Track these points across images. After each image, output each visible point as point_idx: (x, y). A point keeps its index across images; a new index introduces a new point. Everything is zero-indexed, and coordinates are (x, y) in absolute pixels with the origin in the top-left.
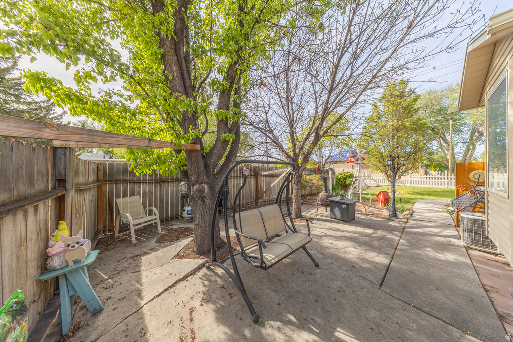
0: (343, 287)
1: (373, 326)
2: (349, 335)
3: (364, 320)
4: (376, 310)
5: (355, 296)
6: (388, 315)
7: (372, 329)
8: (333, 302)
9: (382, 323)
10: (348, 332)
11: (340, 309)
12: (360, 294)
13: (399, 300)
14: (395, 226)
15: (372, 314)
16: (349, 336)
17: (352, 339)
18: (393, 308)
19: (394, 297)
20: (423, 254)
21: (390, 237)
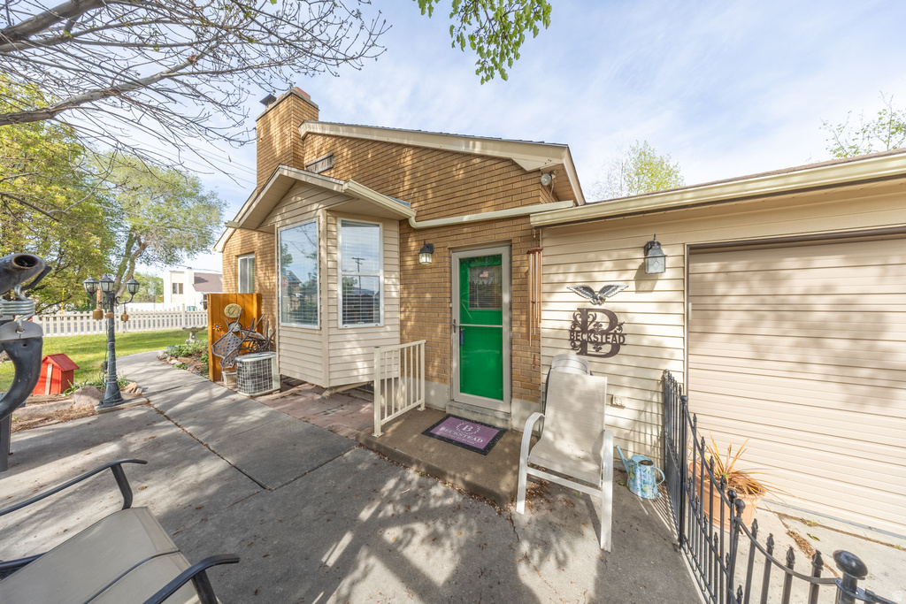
0: (242, 536)
1: (325, 517)
2: (331, 549)
3: (315, 524)
4: (304, 506)
5: (271, 523)
6: (314, 497)
7: (328, 520)
8: (270, 561)
9: (322, 506)
10: (328, 549)
11: (287, 551)
12: (271, 515)
13: (296, 479)
14: (140, 415)
15: (309, 512)
16: (334, 550)
17: (339, 546)
18: (306, 489)
19: (290, 482)
20: (235, 427)
21: (163, 434)
